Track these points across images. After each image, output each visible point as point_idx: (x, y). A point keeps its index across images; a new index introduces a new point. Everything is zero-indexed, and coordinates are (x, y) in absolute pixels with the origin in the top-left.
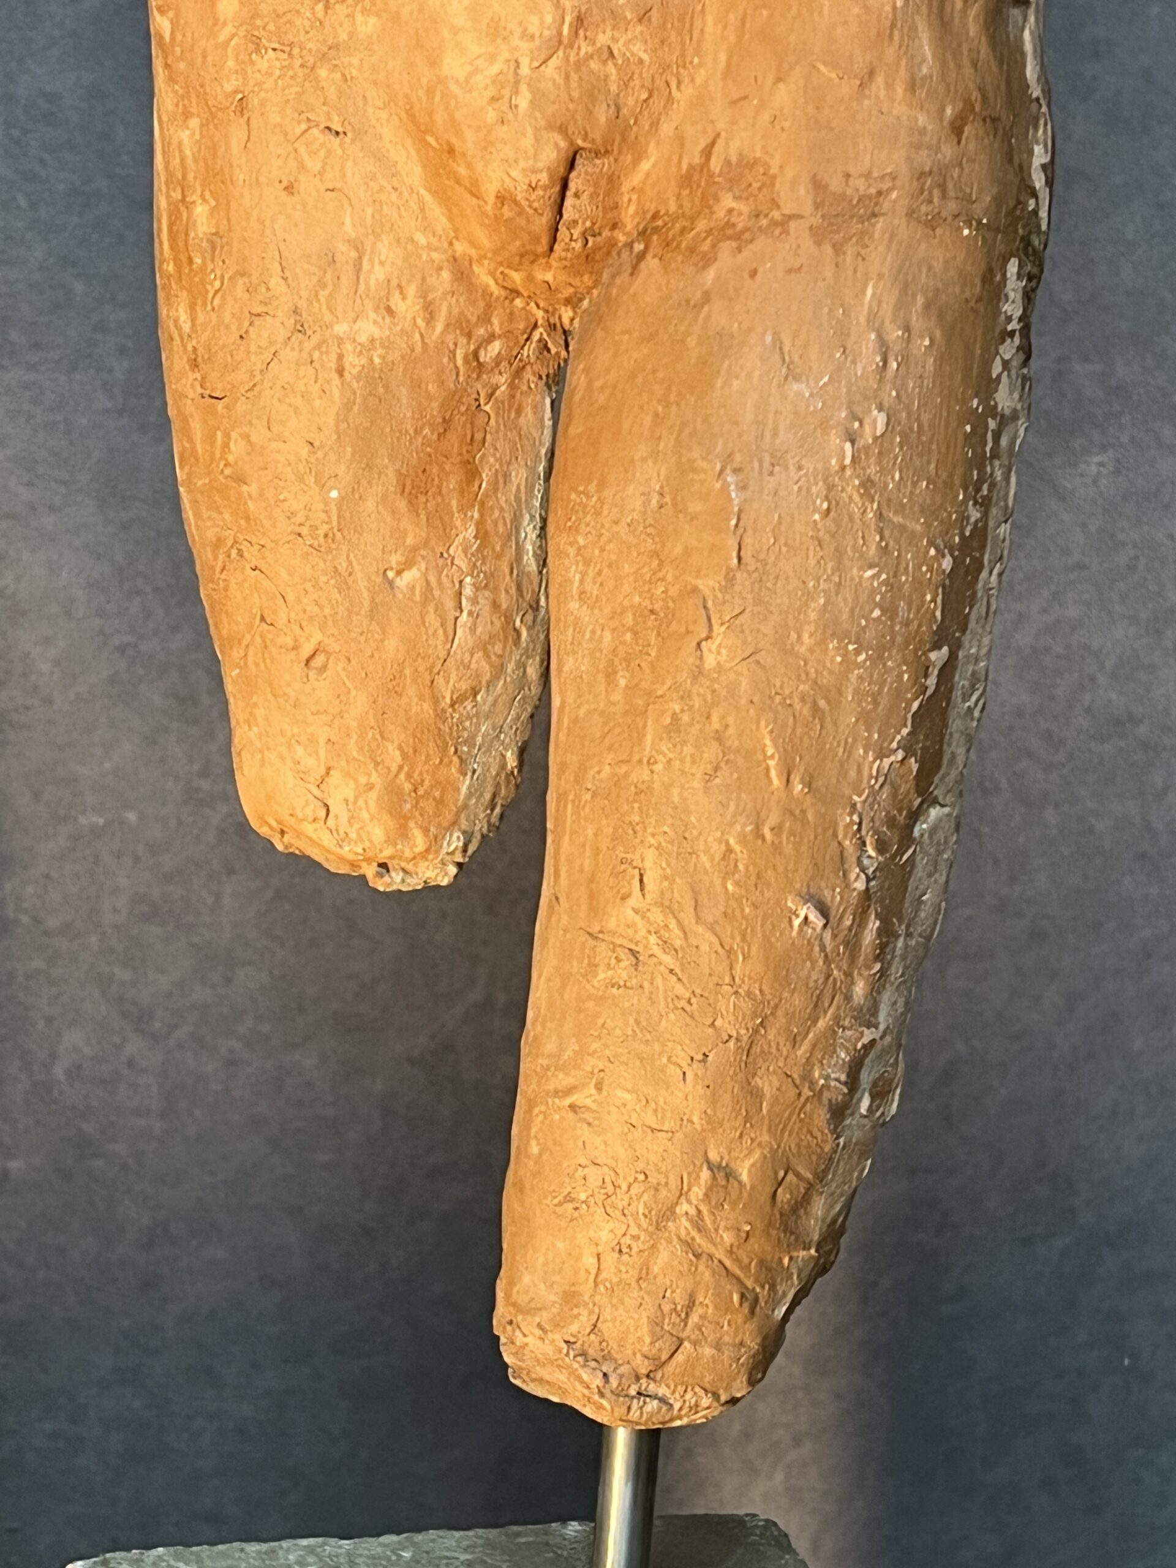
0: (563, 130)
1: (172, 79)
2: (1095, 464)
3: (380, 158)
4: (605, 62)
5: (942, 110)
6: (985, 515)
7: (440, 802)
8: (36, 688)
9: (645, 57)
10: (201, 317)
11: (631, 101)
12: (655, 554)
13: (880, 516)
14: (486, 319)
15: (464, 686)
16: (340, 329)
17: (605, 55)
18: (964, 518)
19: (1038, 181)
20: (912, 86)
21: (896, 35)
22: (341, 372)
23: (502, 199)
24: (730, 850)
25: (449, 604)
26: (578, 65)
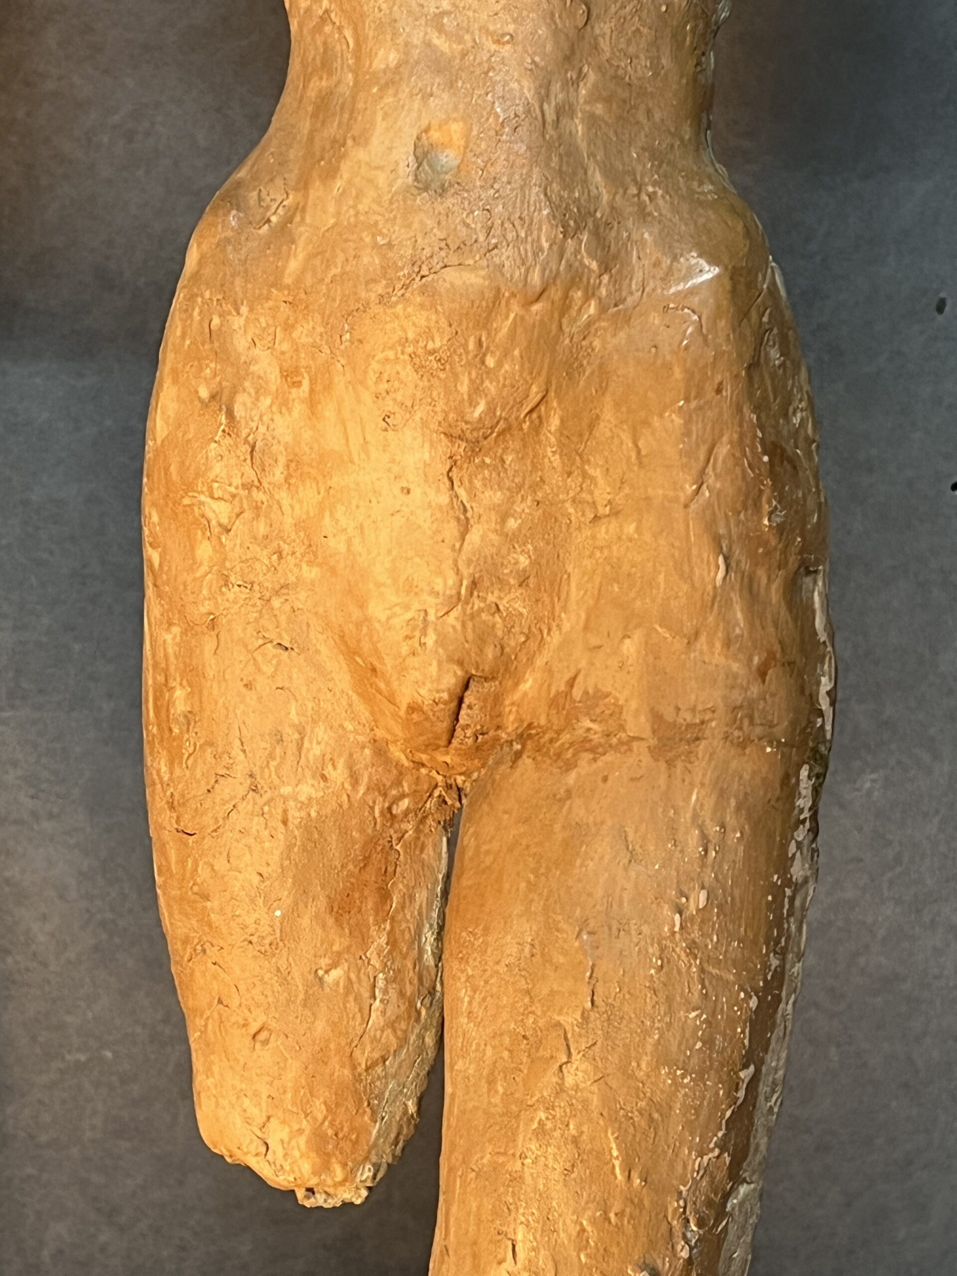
0: (460, 663)
1: (160, 595)
2: (869, 780)
3: (319, 668)
4: (493, 615)
5: (750, 660)
6: (783, 960)
7: (356, 1143)
8: (35, 954)
9: (525, 611)
10: (178, 772)
11: (513, 643)
12: (528, 992)
13: (702, 970)
14: (398, 783)
15: (376, 1055)
16: (286, 790)
17: (494, 609)
18: (766, 966)
19: (824, 703)
20: (728, 643)
21: (716, 605)
22: (285, 822)
23: (413, 708)
24: (583, 1230)
25: (366, 995)
26: (472, 617)
